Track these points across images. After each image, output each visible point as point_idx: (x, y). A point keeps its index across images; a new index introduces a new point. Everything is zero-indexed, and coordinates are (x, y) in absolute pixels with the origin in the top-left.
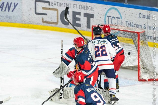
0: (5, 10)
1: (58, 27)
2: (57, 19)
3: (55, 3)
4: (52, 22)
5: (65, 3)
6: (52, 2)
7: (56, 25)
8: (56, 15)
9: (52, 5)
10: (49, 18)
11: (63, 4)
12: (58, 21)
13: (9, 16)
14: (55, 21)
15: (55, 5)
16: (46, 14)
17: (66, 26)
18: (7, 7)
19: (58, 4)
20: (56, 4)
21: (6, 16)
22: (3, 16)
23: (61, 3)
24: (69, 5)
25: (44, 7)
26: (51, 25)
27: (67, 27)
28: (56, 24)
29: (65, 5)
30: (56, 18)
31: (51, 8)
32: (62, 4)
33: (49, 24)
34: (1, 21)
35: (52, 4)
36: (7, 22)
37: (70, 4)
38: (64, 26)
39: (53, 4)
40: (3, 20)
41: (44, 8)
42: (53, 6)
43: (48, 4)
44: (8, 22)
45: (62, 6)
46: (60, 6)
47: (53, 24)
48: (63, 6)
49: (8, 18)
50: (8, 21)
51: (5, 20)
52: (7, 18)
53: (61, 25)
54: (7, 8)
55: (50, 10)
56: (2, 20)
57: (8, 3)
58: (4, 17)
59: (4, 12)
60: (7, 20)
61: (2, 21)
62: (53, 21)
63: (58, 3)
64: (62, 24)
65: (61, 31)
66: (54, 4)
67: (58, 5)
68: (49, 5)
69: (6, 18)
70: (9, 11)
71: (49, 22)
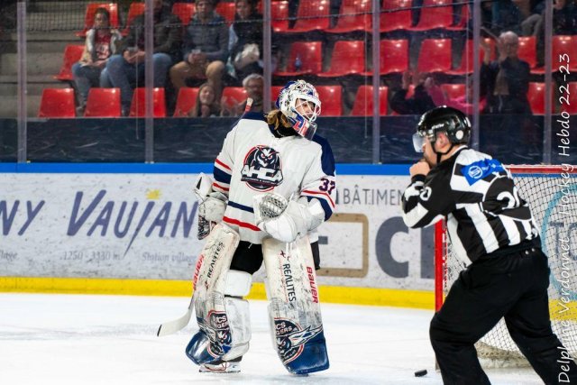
0: (173, 234)
1: (368, 287)
2: (366, 254)
3: (356, 191)
4: (345, 269)
5: (392, 190)
6: (345, 190)
7: (358, 279)
8: (360, 242)
9: (345, 203)
10: (333, 253)
11: (386, 192)
12: (366, 265)
13: (187, 254)
14: (358, 265)
15: (358, 199)
16: (324, 241)
17: (398, 280)
18: (182, 218)
19: (369, 193)
20: (362, 195)
21: (176, 254)
22: (167, 256)
23: (378, 192)
26: (340, 279)
27: (402, 284)
28: (358, 277)
29: (392, 197)
30: (360, 250)
31: (342, 214)
32: (382, 193)
33: (333, 278)
34: (157, 276)
35: (345, 196)
36: (178, 279)
38: (390, 279)
39: (348, 196)
40: (166, 271)
42: (350, 204)
44: (184, 279)
45: (382, 202)
46: (375, 201)
47: (348, 276)
48: (386, 203)
49: (185, 264)
50: (182, 275)
51: (173, 271)
52: (179, 261)
53: (377, 278)
54: (181, 225)
55: (339, 221)
56: (159, 271)
57: (184, 206)
58: (170, 260)
59: (168, 238)
60: (181, 270)
61: (160, 275)
62: (349, 266)
63: (366, 190)
64: (384, 274)
65: (379, 302)
66: (352, 198)
67: (369, 199)
68: (336, 201)
69: (175, 264)
70: (186, 234)
71: (336, 269)
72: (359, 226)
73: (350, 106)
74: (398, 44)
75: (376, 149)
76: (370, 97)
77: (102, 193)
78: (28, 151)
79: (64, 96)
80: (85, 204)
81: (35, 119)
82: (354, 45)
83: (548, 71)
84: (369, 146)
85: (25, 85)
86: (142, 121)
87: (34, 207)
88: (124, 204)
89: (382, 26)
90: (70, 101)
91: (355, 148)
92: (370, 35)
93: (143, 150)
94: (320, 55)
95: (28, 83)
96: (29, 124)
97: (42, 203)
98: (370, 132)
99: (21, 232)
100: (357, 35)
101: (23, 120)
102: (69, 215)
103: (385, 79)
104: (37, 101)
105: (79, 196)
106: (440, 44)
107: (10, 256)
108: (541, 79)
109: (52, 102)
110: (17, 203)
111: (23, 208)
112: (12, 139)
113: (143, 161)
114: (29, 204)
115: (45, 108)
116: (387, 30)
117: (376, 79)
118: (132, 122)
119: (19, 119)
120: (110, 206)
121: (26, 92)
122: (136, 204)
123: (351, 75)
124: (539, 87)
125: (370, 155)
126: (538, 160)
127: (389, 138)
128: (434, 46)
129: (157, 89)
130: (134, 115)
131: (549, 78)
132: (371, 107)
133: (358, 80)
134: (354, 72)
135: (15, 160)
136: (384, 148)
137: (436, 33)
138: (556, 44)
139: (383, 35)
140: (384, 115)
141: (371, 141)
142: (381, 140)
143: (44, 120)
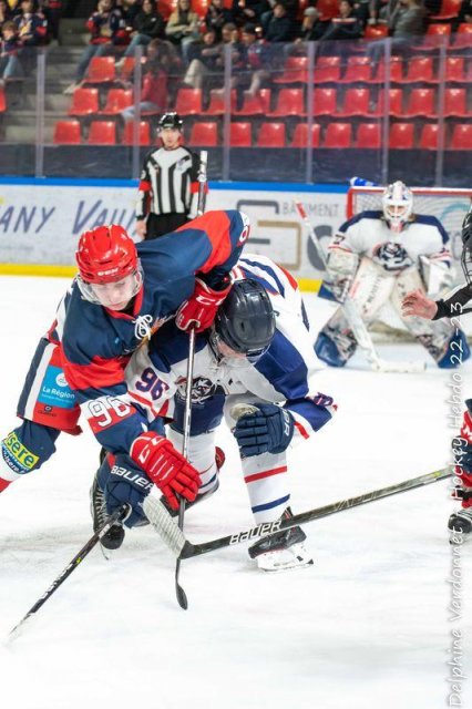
2: (299, 253)
3: (293, 205)
5: (320, 205)
6: (285, 203)
8: (295, 244)
9: (284, 213)
10: (274, 251)
11: (316, 206)
12: (299, 261)
14: (293, 261)
15: (294, 211)
16: (266, 242)
24: (334, 208)
25: (262, 218)
28: (294, 270)
29: (320, 210)
30: (296, 250)
31: (282, 222)
32: (313, 207)
35: (284, 208)
37: (336, 206)
39: (287, 208)
41: (262, 224)
42: (288, 215)
43: (273, 209)
45: (313, 214)
48: (316, 214)
53: (308, 271)
55: (279, 227)
62: (285, 261)
64: (312, 268)
68: (277, 211)
72: (294, 232)
73: (290, 139)
74: (328, 92)
75: (309, 173)
76: (305, 133)
77: (99, 203)
78: (44, 168)
79: (71, 128)
80: (86, 210)
81: (50, 145)
82: (295, 92)
83: (441, 115)
84: (304, 170)
85: (43, 119)
86: (131, 148)
87: (47, 211)
88: (116, 212)
89: (316, 78)
90: (76, 131)
91: (294, 172)
92: (306, 87)
93: (130, 170)
94: (268, 100)
95: (46, 117)
96: (45, 149)
97: (53, 210)
98: (305, 159)
99: (38, 230)
100: (297, 85)
101: (40, 145)
102: (74, 217)
103: (317, 119)
104: (51, 131)
105: (82, 204)
106: (361, 92)
107: (29, 249)
108: (435, 121)
109: (62, 133)
110: (34, 209)
111: (39, 213)
112: (31, 159)
113: (130, 178)
114: (44, 210)
115: (58, 136)
116: (320, 81)
117: (310, 119)
118: (123, 148)
119: (37, 144)
120: (105, 213)
121: (43, 123)
122: (124, 212)
123: (291, 116)
124: (435, 128)
125: (304, 177)
126: (431, 184)
127: (319, 165)
128: (356, 95)
129: (143, 124)
130: (125, 143)
131: (441, 121)
132: (305, 141)
133: (297, 119)
134: (294, 113)
135: (33, 176)
136: (315, 171)
137: (357, 84)
138: (448, 96)
139: (316, 86)
140: (316, 146)
141: (305, 166)
142: (313, 166)
143: (56, 145)
